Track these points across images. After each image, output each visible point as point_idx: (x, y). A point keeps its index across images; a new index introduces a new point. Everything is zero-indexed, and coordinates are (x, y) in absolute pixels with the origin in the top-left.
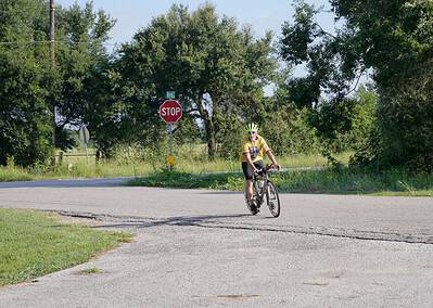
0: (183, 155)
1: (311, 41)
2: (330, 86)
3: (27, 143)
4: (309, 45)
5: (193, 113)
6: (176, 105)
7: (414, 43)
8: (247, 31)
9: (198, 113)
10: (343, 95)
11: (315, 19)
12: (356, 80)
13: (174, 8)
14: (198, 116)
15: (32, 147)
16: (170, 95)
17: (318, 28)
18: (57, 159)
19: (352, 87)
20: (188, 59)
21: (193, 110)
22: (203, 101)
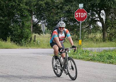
0: (91, 39)
3: (19, 31)
5: (96, 19)
6: (84, 12)
9: (99, 19)
14: (99, 21)
15: (21, 32)
16: (81, 6)
18: (33, 38)
21: (96, 18)
22: (101, 14)
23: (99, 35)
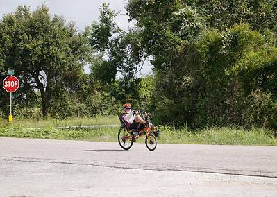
1: (110, 36)
2: (124, 67)
4: (109, 38)
5: (32, 84)
7: (178, 40)
8: (72, 27)
9: (36, 84)
10: (132, 73)
11: (114, 20)
12: (141, 64)
13: (20, 9)
14: (36, 87)
16: (11, 72)
17: (116, 27)
19: (139, 68)
20: (28, 46)
21: (32, 82)
22: (39, 76)
23: (37, 110)
